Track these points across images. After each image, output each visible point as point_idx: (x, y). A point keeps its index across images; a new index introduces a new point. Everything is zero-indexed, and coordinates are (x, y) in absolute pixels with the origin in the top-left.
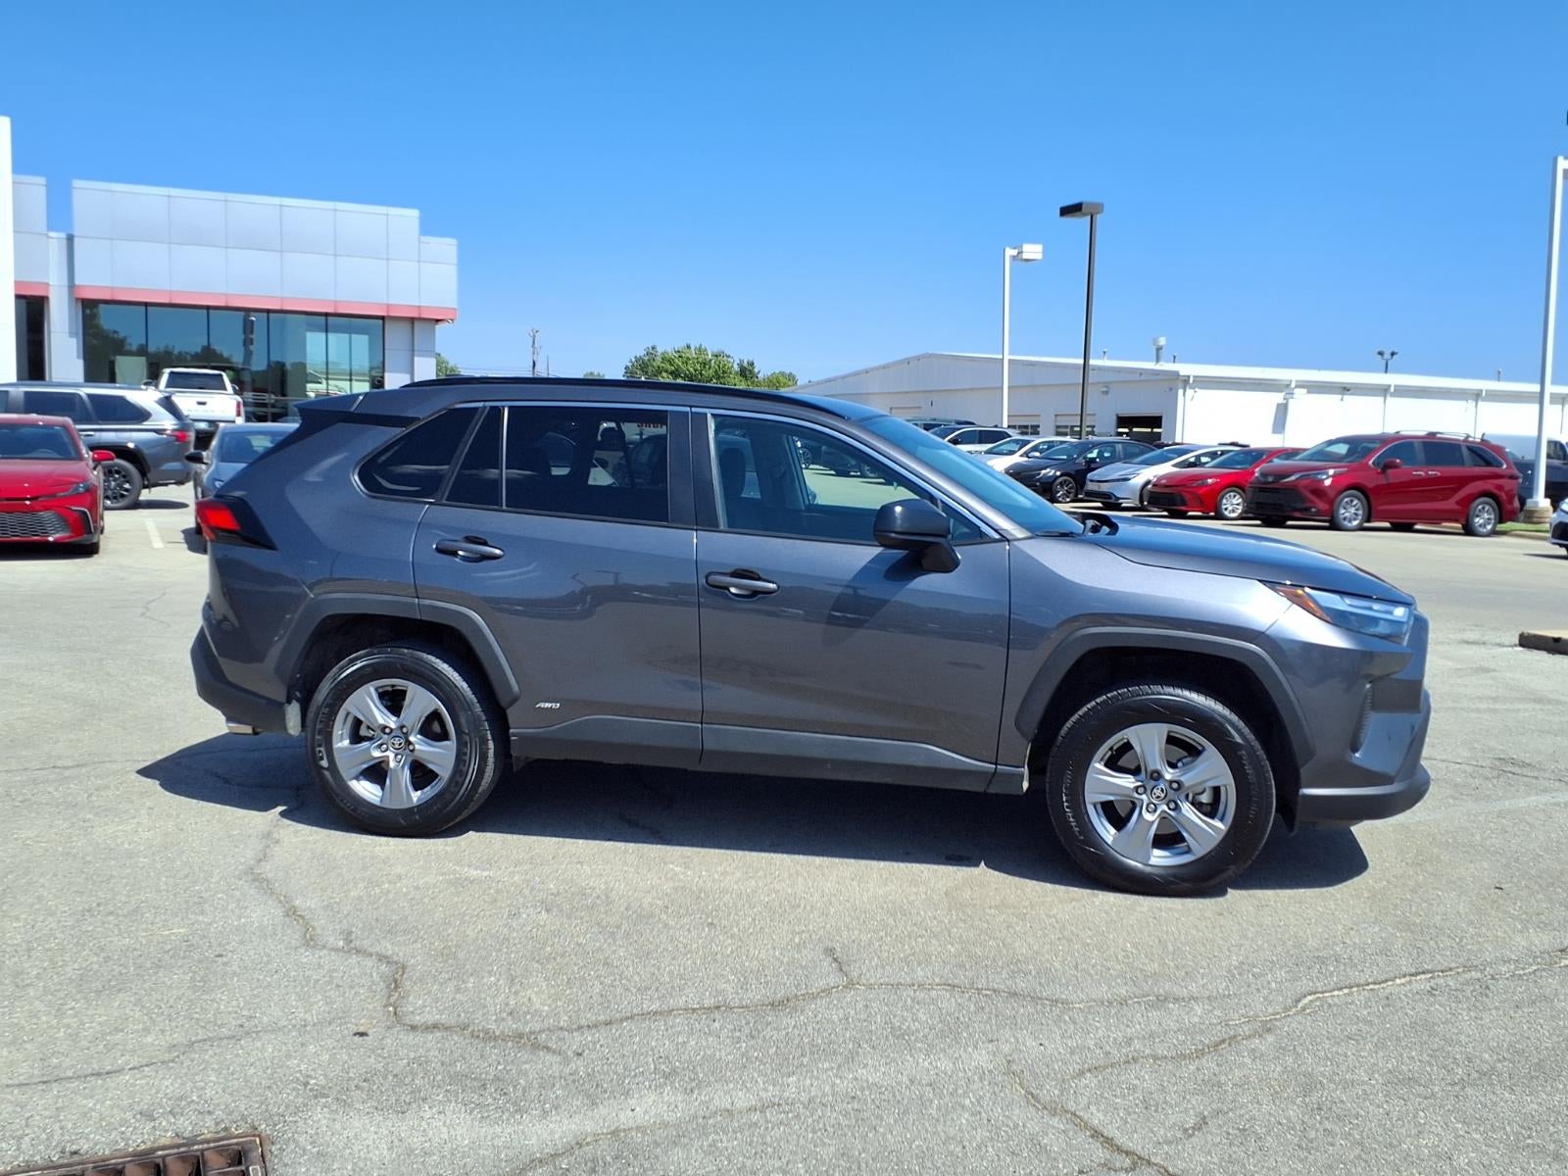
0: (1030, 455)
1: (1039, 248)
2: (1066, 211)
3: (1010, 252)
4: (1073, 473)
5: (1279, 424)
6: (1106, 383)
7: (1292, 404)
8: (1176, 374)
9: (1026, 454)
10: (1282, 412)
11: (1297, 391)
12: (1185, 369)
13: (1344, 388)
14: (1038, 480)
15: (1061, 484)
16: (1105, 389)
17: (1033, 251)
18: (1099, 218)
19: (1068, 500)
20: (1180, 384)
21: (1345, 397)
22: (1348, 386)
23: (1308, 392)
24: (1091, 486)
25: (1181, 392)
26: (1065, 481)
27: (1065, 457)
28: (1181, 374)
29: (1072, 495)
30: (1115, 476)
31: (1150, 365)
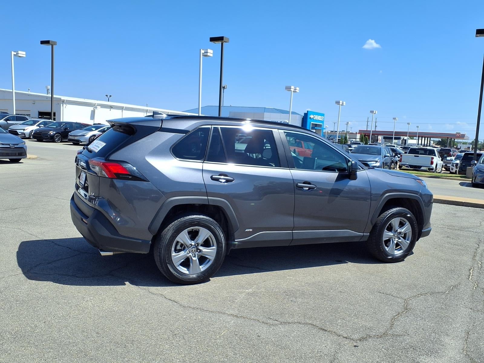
0: (40, 126)
1: (24, 53)
2: (43, 42)
3: (13, 53)
4: (61, 133)
5: (93, 116)
6: (35, 100)
7: (96, 110)
8: (60, 99)
9: (38, 126)
10: (93, 113)
11: (98, 107)
12: (63, 98)
13: (111, 107)
14: (49, 135)
15: (57, 136)
16: (34, 102)
17: (22, 54)
18: (54, 46)
19: (59, 142)
20: (61, 102)
21: (111, 110)
22: (112, 106)
23: (101, 107)
24: (70, 137)
25: (62, 105)
26: (58, 135)
27: (55, 127)
28: (62, 99)
29: (60, 140)
30: (80, 134)
31: (46, 95)
